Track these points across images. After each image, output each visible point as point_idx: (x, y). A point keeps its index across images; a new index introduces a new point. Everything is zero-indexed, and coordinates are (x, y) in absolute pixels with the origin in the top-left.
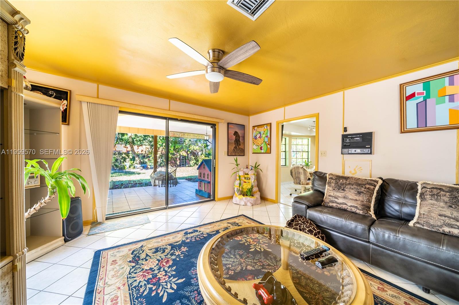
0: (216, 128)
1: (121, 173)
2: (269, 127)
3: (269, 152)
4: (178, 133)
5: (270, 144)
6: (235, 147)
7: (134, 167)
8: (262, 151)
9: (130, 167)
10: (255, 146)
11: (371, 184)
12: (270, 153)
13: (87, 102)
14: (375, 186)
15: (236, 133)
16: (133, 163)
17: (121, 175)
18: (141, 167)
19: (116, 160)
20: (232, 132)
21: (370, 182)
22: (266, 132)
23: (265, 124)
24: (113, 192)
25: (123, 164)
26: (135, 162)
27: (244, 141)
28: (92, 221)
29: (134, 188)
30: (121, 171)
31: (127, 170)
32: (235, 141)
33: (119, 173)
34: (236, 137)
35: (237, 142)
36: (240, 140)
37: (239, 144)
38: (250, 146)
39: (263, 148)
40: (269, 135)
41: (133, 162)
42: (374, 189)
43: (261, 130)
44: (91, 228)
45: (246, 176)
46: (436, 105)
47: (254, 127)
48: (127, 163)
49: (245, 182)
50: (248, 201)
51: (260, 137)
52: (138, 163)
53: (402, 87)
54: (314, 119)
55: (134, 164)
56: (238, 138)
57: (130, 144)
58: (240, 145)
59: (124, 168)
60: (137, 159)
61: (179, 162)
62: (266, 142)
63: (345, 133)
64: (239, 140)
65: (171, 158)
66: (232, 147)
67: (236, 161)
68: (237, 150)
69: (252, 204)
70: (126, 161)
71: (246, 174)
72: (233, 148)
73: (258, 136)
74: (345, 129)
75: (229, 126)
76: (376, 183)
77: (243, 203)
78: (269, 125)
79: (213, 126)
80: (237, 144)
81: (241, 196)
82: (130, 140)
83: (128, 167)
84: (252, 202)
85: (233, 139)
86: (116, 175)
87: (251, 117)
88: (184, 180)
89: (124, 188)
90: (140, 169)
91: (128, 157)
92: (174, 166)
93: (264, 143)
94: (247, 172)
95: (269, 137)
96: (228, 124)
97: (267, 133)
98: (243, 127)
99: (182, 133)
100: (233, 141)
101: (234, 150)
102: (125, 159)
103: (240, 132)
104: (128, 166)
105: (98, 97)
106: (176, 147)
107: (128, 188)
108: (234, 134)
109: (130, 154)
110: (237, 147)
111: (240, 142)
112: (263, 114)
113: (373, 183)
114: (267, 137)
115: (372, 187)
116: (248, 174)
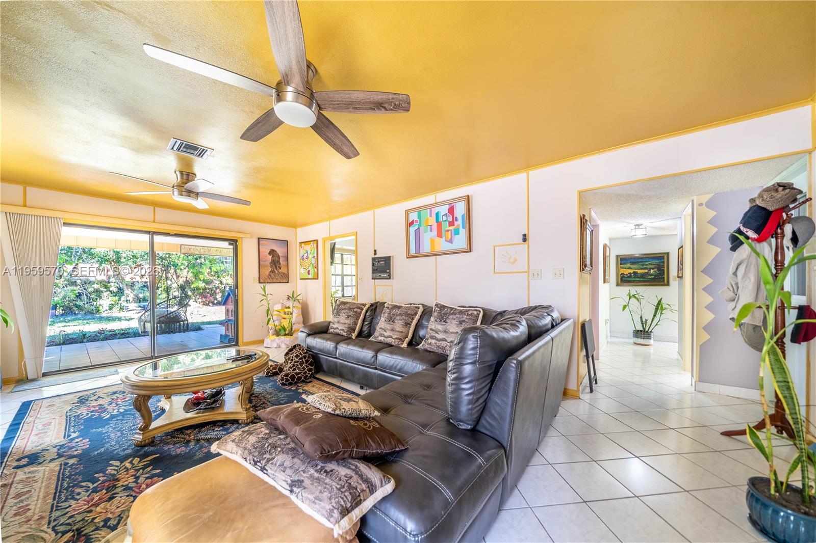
0: (237, 246)
1: (88, 320)
2: (315, 245)
3: (316, 278)
4: (197, 247)
5: (317, 267)
6: (272, 272)
7: (121, 309)
8: (310, 276)
9: (111, 309)
10: (302, 269)
11: (359, 308)
12: (318, 279)
13: (6, 213)
14: (362, 310)
15: (272, 252)
16: (119, 300)
17: (87, 323)
18: (137, 309)
19: (77, 296)
20: (265, 250)
21: (359, 305)
22: (313, 250)
23: (311, 241)
24: (62, 349)
25: (95, 303)
26: (123, 298)
27: (287, 262)
28: (18, 378)
29: (108, 341)
30: (89, 317)
31: (104, 315)
32: (271, 263)
33: (85, 319)
34: (272, 258)
35: (275, 264)
36: (281, 262)
37: (279, 267)
38: (297, 269)
39: (310, 272)
40: (315, 255)
41: (117, 298)
42: (361, 312)
43: (308, 247)
44: (15, 386)
45: (286, 310)
46: (425, 233)
47: (301, 243)
48: (105, 302)
49: (285, 319)
50: (282, 342)
51: (307, 258)
52: (131, 300)
53: (407, 213)
54: (354, 237)
55: (120, 302)
56: (277, 259)
57: (111, 263)
58: (280, 269)
59: (98, 311)
60: (127, 291)
61: (220, 296)
62: (313, 265)
63: (375, 256)
64: (278, 261)
65: (203, 289)
66: (267, 271)
67: (264, 289)
68: (274, 275)
69: (287, 345)
70: (101, 298)
71: (286, 308)
72: (267, 273)
73: (305, 257)
74: (375, 253)
75: (260, 242)
76: (363, 307)
77: (275, 345)
78: (316, 242)
79: (234, 242)
80: (275, 267)
81: (275, 337)
82: (112, 255)
83: (108, 308)
84: (288, 343)
85: (267, 261)
86: (74, 324)
87: (299, 230)
88: (218, 325)
89: (88, 341)
90: (135, 311)
91: (105, 290)
92: (210, 304)
93: (311, 265)
94: (287, 305)
95: (316, 258)
96: (259, 238)
97: (313, 254)
98: (286, 243)
99: (206, 248)
100: (268, 263)
101: (270, 276)
102: (98, 293)
103: (280, 251)
104: (106, 307)
105: (25, 206)
106: (214, 269)
107: (98, 340)
108: (270, 254)
109: (112, 284)
110: (275, 272)
111: (280, 264)
112: (308, 227)
113: (360, 307)
114: (314, 257)
115: (359, 310)
116: (289, 308)
